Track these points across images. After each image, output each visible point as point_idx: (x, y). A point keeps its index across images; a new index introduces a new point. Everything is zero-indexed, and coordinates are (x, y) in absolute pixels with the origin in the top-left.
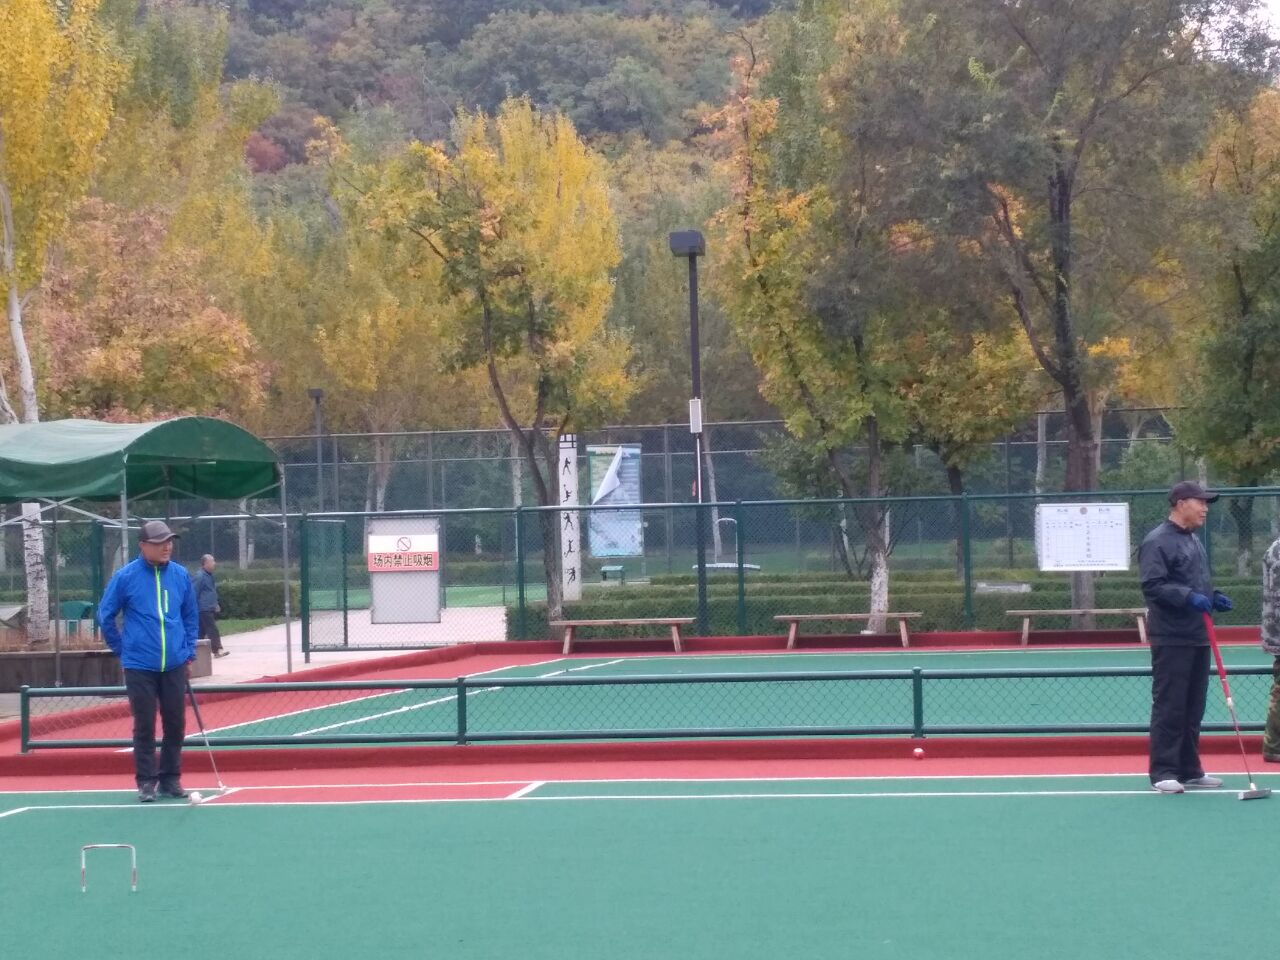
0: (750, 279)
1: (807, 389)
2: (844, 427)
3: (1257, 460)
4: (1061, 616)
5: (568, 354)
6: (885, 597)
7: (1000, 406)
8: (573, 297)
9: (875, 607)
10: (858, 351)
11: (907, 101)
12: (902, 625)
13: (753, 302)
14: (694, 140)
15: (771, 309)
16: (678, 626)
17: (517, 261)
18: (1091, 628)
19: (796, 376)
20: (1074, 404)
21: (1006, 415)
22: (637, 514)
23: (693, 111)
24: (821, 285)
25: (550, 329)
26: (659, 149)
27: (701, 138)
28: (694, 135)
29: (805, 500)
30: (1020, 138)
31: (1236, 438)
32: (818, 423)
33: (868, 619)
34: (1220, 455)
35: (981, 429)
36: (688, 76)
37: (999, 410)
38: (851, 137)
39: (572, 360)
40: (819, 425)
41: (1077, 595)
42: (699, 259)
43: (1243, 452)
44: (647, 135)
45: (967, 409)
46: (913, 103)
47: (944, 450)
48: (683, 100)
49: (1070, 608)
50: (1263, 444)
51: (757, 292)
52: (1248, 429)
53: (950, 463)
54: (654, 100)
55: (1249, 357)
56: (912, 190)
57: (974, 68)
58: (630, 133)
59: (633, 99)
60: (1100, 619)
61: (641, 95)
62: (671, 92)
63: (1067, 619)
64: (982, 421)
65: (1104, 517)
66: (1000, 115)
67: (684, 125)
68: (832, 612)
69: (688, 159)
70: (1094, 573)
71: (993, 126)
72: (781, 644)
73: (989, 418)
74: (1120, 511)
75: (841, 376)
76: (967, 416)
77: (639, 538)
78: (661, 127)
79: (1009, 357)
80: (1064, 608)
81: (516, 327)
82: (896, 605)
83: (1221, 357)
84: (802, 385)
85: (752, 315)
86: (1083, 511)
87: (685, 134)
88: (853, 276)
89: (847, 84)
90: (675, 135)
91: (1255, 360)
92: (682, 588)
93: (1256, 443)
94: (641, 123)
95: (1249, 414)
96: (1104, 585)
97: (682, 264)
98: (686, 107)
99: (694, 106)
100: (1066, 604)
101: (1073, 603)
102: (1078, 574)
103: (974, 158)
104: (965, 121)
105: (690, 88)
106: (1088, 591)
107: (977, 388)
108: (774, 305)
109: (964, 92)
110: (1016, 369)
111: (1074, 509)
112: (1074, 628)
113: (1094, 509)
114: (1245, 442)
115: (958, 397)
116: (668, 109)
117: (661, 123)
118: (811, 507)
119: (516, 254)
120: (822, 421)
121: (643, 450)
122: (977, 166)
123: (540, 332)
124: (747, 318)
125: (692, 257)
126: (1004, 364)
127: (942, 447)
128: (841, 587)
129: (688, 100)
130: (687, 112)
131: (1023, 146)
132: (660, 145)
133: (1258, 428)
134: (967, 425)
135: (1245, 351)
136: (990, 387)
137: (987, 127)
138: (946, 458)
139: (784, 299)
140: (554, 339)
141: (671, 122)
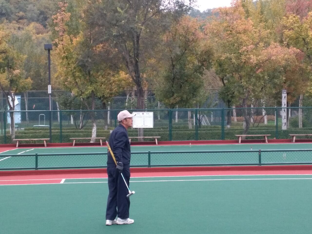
0: (64, 56)
1: (77, 83)
2: (87, 93)
3: (175, 102)
4: (136, 138)
5: (18, 73)
6: (95, 134)
7: (116, 89)
8: (19, 59)
9: (93, 136)
10: (89, 75)
11: (103, 16)
12: (101, 140)
13: (64, 62)
14: (19, 21)
15: (69, 64)
16: (46, 140)
17: (5, 49)
18: (142, 141)
19: (75, 80)
20: (140, 88)
21: (117, 91)
22: (20, 113)
23: (19, 14)
24: (82, 59)
25: (13, 67)
26: (10, 23)
27: (21, 21)
28: (19, 20)
29: (67, 110)
30: (131, 26)
31: (170, 97)
32: (80, 92)
33: (91, 139)
34: (166, 101)
35: (111, 94)
36: (17, 5)
37: (116, 90)
38: (88, 24)
39: (19, 74)
40: (81, 92)
41: (140, 133)
42: (51, 51)
43: (172, 101)
44: (7, 19)
45: (108, 89)
46: (104, 16)
47: (102, 99)
48: (16, 11)
49: (138, 136)
50: (176, 99)
51: (65, 60)
52: (173, 95)
53: (103, 102)
54: (9, 10)
55: (174, 79)
56: (105, 37)
57: (119, 9)
58: (3, 18)
59: (4, 10)
60: (144, 139)
61: (6, 9)
62: (13, 9)
63: (137, 139)
64: (112, 92)
65: (148, 115)
66: (126, 21)
67: (16, 17)
68: (82, 137)
69: (18, 26)
70: (144, 128)
71: (124, 23)
72: (71, 145)
73: (113, 92)
74: (151, 114)
75: (85, 81)
76: (108, 91)
77: (20, 119)
78: (10, 17)
79: (118, 77)
80: (137, 136)
81: (4, 66)
82: (97, 136)
83: (167, 78)
84: (76, 82)
85: (64, 65)
86: (143, 114)
87: (17, 19)
88: (88, 57)
89: (87, 11)
90: (14, 20)
91: (175, 79)
92: (38, 131)
93: (175, 99)
94: (6, 16)
95: (173, 92)
96: (146, 131)
97: (46, 52)
98: (16, 13)
99: (19, 13)
100: (137, 135)
101: (138, 135)
102: (140, 128)
103: (120, 30)
104: (117, 21)
105: (17, 8)
106: (142, 132)
107: (110, 84)
108: (70, 63)
109: (117, 14)
110: (120, 80)
111: (141, 113)
112: (139, 141)
113: (146, 113)
114: (172, 98)
115: (106, 86)
116: (12, 13)
117: (11, 16)
118: (68, 112)
119: (5, 48)
120: (81, 91)
121: (21, 97)
122: (121, 32)
123: (11, 68)
124: (63, 66)
125: (49, 50)
126: (117, 79)
127: (101, 98)
128: (78, 131)
129: (17, 11)
130: (17, 14)
131: (132, 28)
132: (10, 22)
133: (175, 95)
134: (108, 93)
135: (173, 77)
136: (114, 84)
137: (123, 23)
138: (102, 101)
139: (72, 61)
140: (14, 70)
141: (13, 16)
